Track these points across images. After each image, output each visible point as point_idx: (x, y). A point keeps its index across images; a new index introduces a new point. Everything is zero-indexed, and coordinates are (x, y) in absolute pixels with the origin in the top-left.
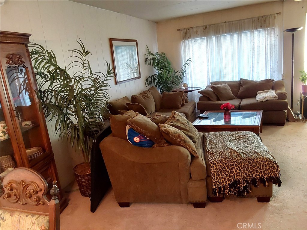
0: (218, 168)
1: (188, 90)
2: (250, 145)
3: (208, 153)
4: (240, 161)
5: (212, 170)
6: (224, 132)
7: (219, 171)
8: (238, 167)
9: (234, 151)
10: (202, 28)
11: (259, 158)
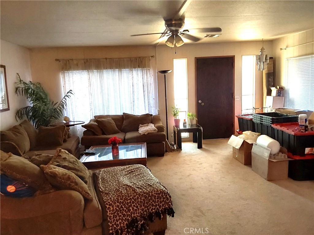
0: (114, 209)
1: (70, 124)
2: (143, 178)
3: (101, 194)
4: (136, 197)
5: (109, 212)
6: (115, 167)
7: (115, 212)
8: (135, 204)
9: (129, 187)
10: (83, 61)
11: (153, 191)
